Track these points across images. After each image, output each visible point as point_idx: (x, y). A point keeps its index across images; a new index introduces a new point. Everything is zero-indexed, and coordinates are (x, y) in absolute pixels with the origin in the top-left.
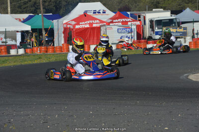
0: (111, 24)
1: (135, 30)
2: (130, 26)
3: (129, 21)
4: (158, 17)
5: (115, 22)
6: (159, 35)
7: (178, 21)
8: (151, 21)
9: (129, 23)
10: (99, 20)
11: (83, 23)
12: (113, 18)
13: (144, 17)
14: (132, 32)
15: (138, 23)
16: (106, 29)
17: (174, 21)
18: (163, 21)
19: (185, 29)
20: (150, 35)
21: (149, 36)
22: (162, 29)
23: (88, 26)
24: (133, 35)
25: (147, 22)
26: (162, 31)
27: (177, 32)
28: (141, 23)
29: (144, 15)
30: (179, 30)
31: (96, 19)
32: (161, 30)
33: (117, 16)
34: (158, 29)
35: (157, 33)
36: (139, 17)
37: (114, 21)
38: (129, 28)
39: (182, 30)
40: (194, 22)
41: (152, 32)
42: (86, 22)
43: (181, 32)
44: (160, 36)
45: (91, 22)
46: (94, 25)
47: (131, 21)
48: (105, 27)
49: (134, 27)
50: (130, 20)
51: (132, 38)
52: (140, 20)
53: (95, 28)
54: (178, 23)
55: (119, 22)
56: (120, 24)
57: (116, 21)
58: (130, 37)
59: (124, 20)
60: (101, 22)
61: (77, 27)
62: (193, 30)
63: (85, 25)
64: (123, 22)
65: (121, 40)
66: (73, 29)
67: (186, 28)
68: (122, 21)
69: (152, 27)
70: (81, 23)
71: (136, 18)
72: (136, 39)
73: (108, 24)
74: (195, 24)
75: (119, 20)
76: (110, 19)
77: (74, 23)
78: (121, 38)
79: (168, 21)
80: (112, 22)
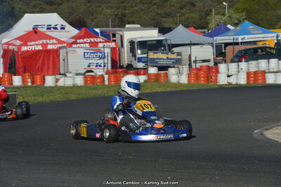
0: (74, 46)
1: (109, 54)
2: (102, 49)
3: (100, 42)
4: (142, 37)
5: (80, 43)
6: (143, 62)
7: (169, 43)
8: (132, 43)
9: (100, 45)
10: (57, 40)
11: (33, 43)
12: (77, 37)
13: (122, 37)
14: (105, 57)
15: (113, 45)
16: (67, 53)
17: (164, 42)
18: (148, 43)
19: (179, 54)
20: (130, 63)
21: (128, 64)
22: (147, 53)
23: (40, 48)
24: (106, 61)
25: (126, 44)
26: (147, 57)
27: (167, 58)
28: (116, 44)
29: (121, 33)
30: (170, 56)
31: (53, 38)
32: (145, 56)
33: (83, 34)
34: (142, 53)
35: (140, 60)
36: (114, 36)
37: (78, 41)
38: (101, 52)
39: (174, 56)
40: (191, 44)
41: (133, 59)
42: (37, 42)
43: (173, 59)
44: (144, 64)
45: (45, 41)
46: (50, 47)
47: (103, 42)
48: (65, 50)
49: (108, 51)
50: (102, 40)
51: (104, 66)
52: (115, 41)
53: (50, 50)
54: (169, 45)
55: (85, 43)
56: (87, 45)
57: (81, 41)
58: (102, 65)
59: (92, 40)
60: (60, 42)
61: (24, 48)
62: (190, 56)
63: (34, 46)
64: (91, 43)
65: (89, 69)
66: (17, 52)
67: (181, 53)
68: (89, 41)
69: (132, 50)
70: (29, 43)
71: (108, 37)
72: (110, 68)
73: (70, 45)
74: (193, 47)
75: (85, 40)
76: (72, 38)
77: (18, 43)
78: (89, 66)
79: (155, 42)
80: (75, 43)
